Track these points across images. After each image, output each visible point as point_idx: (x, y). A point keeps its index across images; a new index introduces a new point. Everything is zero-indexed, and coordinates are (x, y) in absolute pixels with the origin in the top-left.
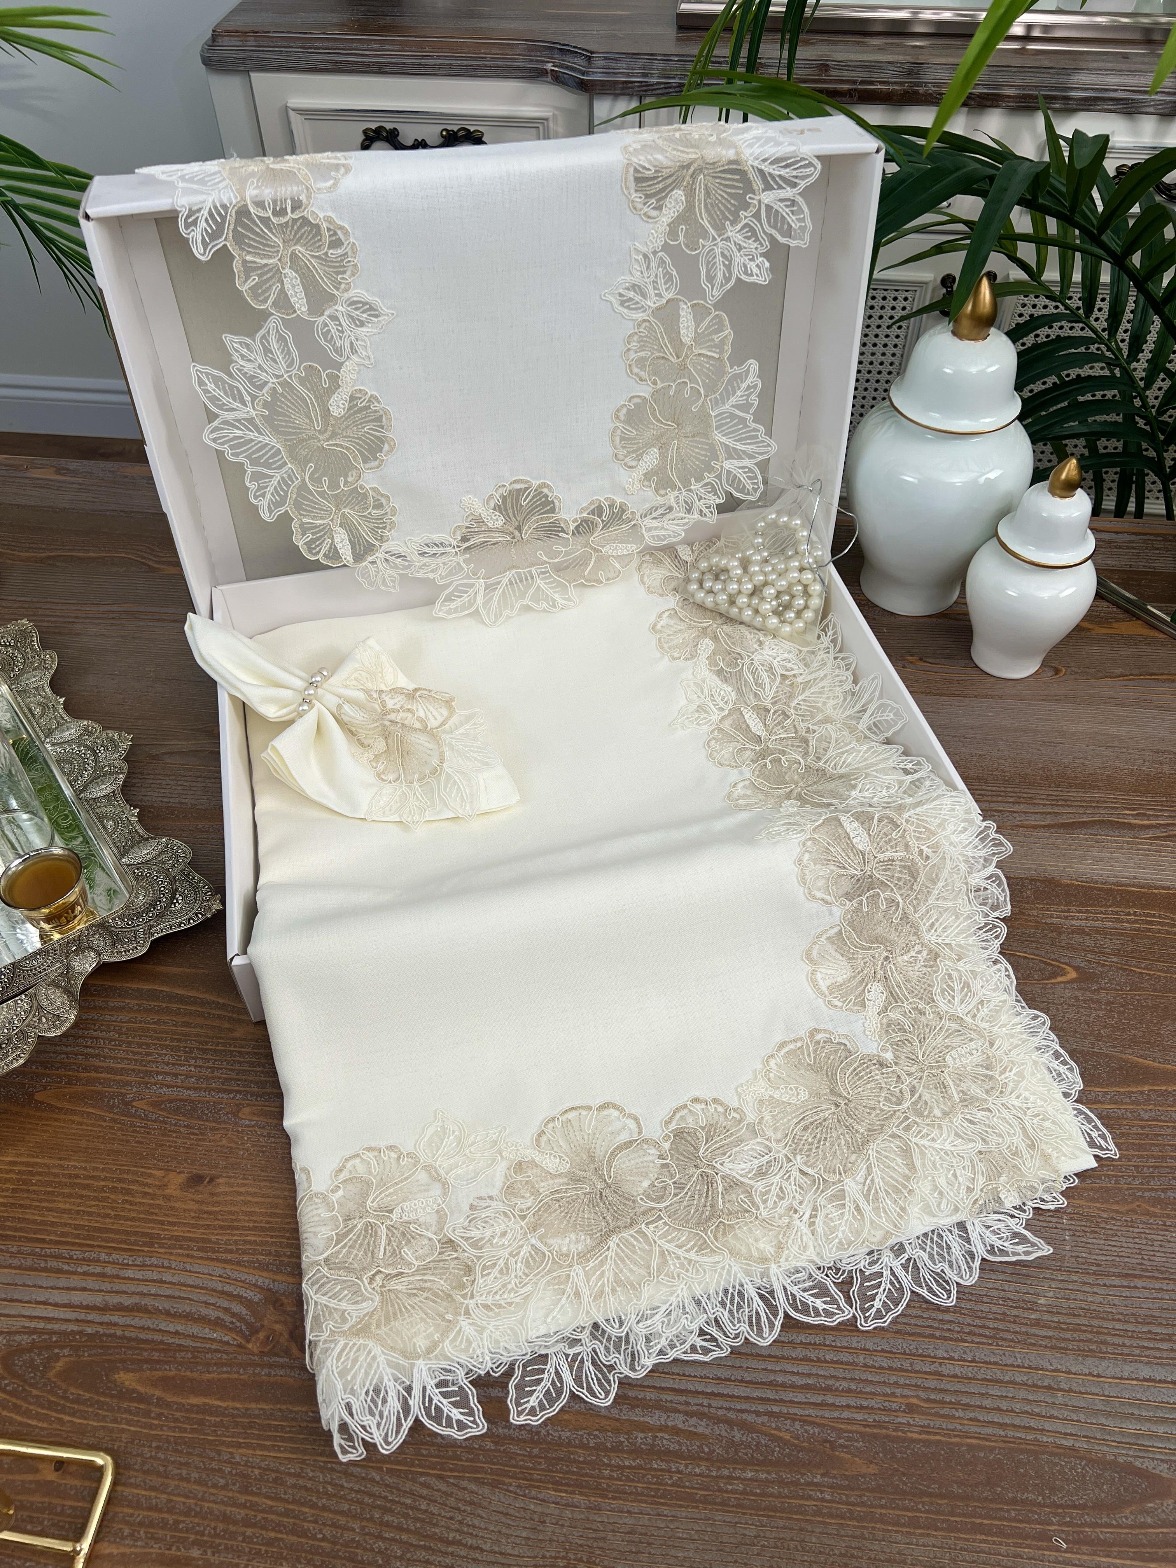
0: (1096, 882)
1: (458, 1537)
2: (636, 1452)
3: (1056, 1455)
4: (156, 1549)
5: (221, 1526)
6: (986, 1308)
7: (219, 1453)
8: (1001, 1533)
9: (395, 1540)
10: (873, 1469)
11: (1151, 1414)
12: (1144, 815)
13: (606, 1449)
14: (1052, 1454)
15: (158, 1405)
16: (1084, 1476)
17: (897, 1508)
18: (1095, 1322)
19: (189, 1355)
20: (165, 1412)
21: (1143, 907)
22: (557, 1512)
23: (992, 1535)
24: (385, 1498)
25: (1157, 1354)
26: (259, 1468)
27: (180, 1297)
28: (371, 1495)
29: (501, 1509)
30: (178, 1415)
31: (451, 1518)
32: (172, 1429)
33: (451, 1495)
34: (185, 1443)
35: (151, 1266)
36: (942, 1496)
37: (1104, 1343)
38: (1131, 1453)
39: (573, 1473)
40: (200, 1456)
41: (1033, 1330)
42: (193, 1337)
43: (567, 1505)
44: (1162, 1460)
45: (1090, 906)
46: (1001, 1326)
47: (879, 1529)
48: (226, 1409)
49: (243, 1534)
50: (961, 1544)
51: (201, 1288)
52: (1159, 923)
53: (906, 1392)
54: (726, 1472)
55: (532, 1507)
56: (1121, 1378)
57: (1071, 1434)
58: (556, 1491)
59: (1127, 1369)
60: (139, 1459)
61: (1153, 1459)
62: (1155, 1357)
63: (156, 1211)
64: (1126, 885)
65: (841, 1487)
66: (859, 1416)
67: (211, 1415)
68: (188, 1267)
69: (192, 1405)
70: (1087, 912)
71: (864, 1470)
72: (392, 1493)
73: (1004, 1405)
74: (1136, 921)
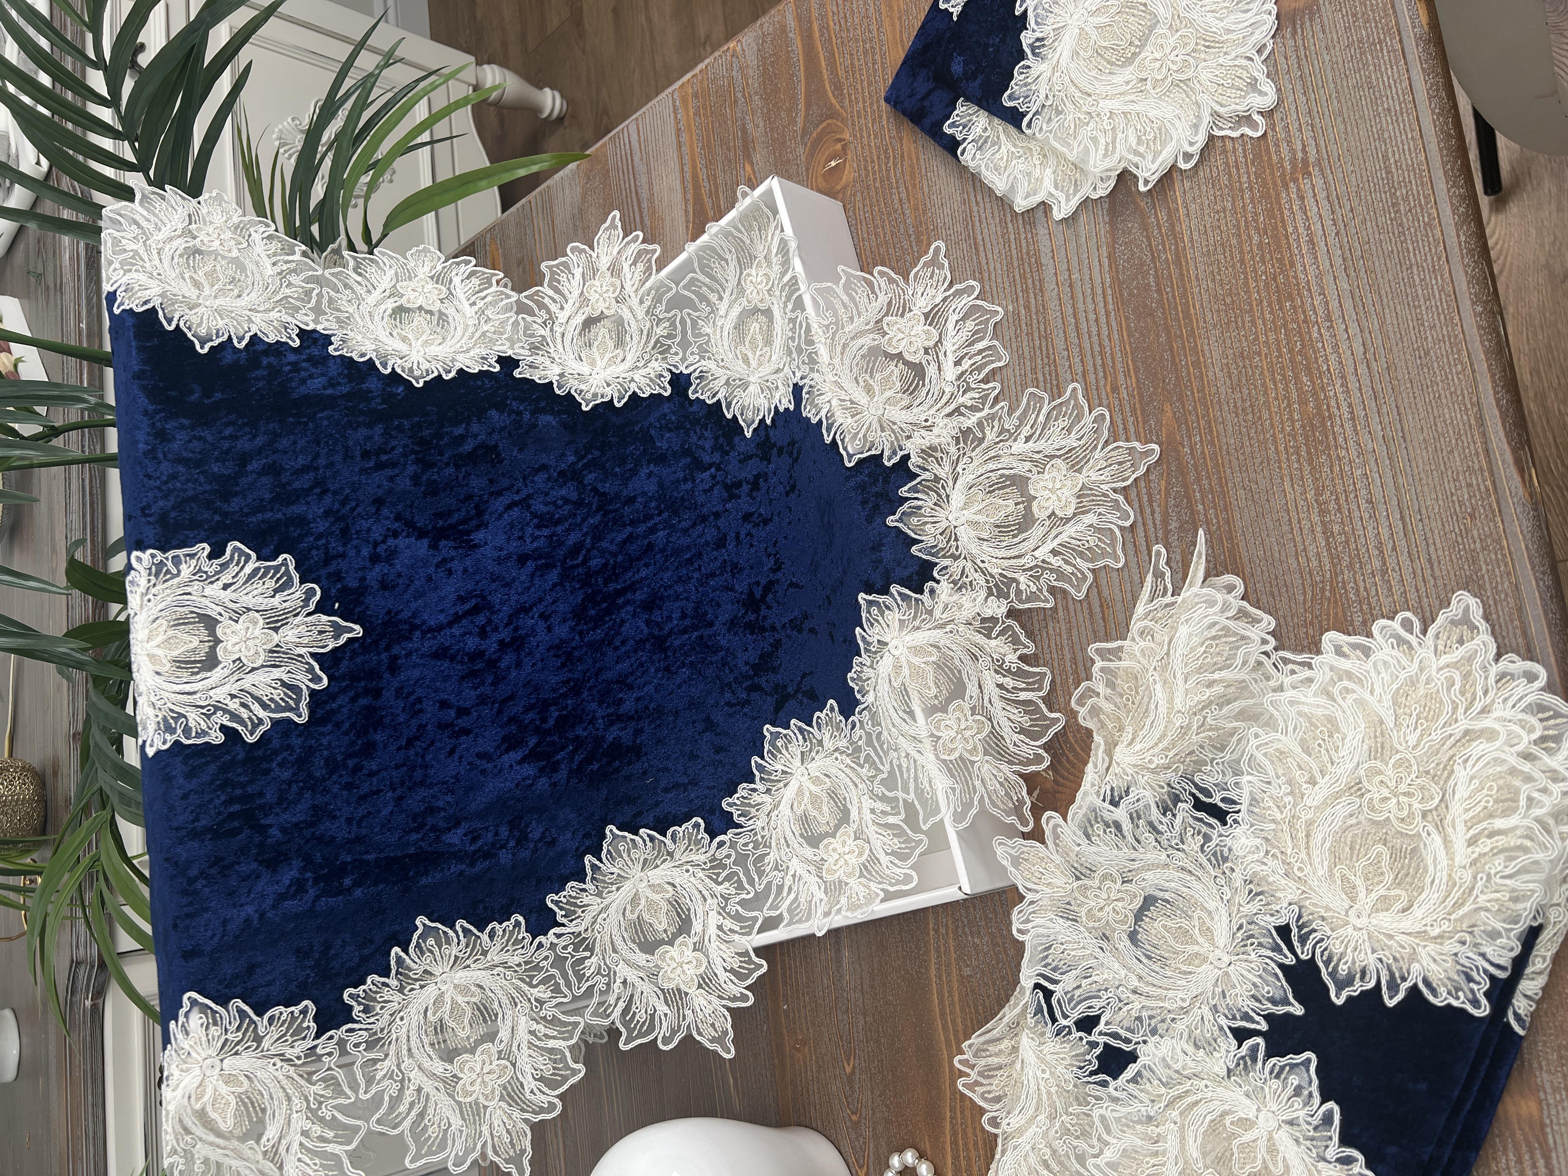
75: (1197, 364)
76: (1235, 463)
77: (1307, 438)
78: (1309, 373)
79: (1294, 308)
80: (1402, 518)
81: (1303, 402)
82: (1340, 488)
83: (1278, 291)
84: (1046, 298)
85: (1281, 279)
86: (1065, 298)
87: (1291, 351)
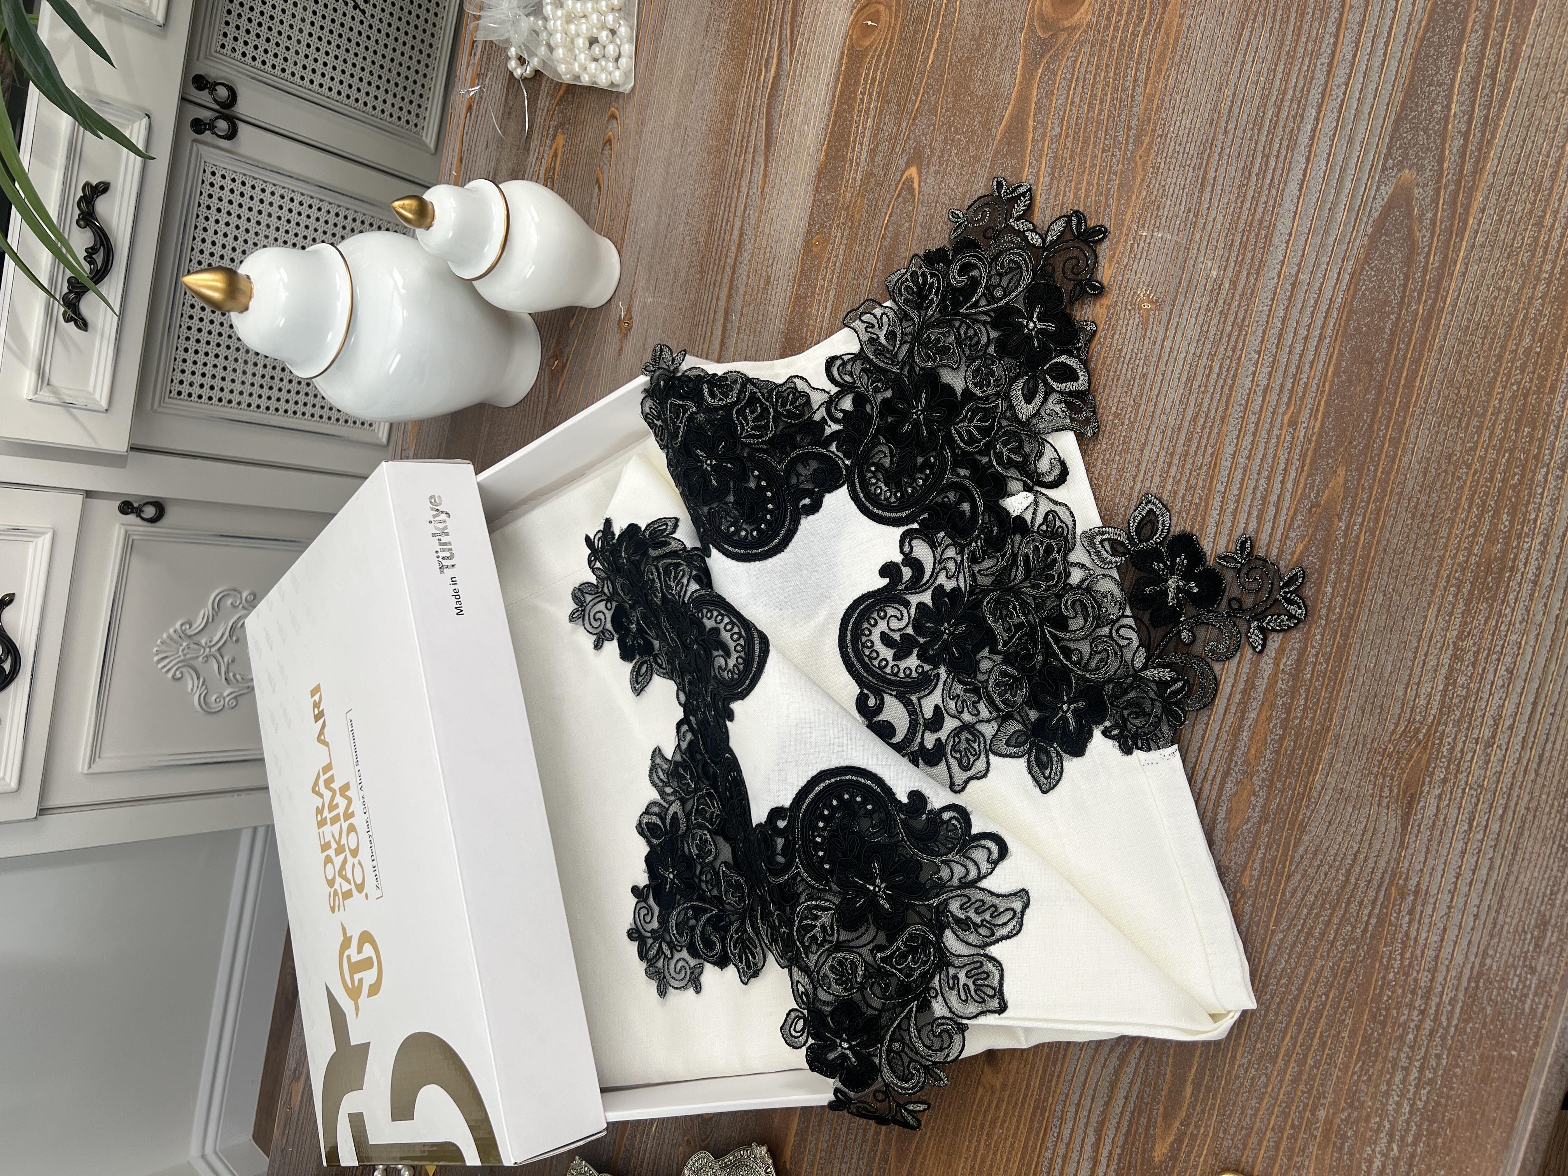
0: (827, 126)
1: (1343, 871)
2: (1293, 692)
3: (1355, 293)
4: (1313, 1149)
5: (1302, 1087)
6: (1213, 330)
7: (1237, 1077)
8: (1417, 361)
9: (1338, 929)
10: (1341, 472)
11: (1333, 191)
12: (767, 61)
13: (1287, 720)
14: (1354, 296)
15: (1187, 1126)
16: (1378, 270)
17: (1379, 456)
18: (1241, 226)
19: (1147, 1089)
20: (1195, 1119)
21: (857, 83)
22: (1335, 776)
23: (1417, 371)
24: (1299, 932)
25: (1279, 172)
26: (1256, 1042)
27: (1095, 1090)
28: (1294, 945)
29: (1325, 827)
30: (1198, 1109)
31: (1326, 875)
32: (1210, 1115)
33: (1306, 871)
34: (1224, 1107)
35: (1063, 1112)
36: (1375, 412)
37: (1261, 222)
38: (1365, 219)
39: (1303, 754)
40: (1237, 1095)
41: (1240, 289)
42: (1131, 1083)
43: (1330, 765)
44: (1377, 190)
45: (849, 137)
46: (1231, 318)
47: (1396, 478)
48: (1199, 1065)
49: (1311, 1068)
50: (1421, 402)
51: (1089, 1069)
52: (875, 71)
53: (1278, 424)
54: (1324, 611)
55: (1327, 798)
56: (1296, 213)
57: (1339, 273)
58: (1316, 774)
59: (1288, 205)
60: (1233, 1151)
61: (1374, 198)
62: (1282, 175)
63: (1014, 1099)
64: (834, 96)
65: (1353, 506)
66: (1293, 474)
67: (1203, 1078)
68: (1069, 1078)
69: (1192, 1093)
70: (854, 142)
71: (1341, 480)
72: (1295, 925)
73: (1303, 332)
74: (870, 94)
75: (1395, 443)
76: (1387, 563)
77: (1476, 577)
78: (1513, 514)
79: (1531, 436)
80: (1535, 704)
81: (1491, 539)
82: (1486, 644)
83: (1523, 411)
84: (1260, 284)
85: (1532, 399)
86: (1283, 296)
87: (1504, 480)
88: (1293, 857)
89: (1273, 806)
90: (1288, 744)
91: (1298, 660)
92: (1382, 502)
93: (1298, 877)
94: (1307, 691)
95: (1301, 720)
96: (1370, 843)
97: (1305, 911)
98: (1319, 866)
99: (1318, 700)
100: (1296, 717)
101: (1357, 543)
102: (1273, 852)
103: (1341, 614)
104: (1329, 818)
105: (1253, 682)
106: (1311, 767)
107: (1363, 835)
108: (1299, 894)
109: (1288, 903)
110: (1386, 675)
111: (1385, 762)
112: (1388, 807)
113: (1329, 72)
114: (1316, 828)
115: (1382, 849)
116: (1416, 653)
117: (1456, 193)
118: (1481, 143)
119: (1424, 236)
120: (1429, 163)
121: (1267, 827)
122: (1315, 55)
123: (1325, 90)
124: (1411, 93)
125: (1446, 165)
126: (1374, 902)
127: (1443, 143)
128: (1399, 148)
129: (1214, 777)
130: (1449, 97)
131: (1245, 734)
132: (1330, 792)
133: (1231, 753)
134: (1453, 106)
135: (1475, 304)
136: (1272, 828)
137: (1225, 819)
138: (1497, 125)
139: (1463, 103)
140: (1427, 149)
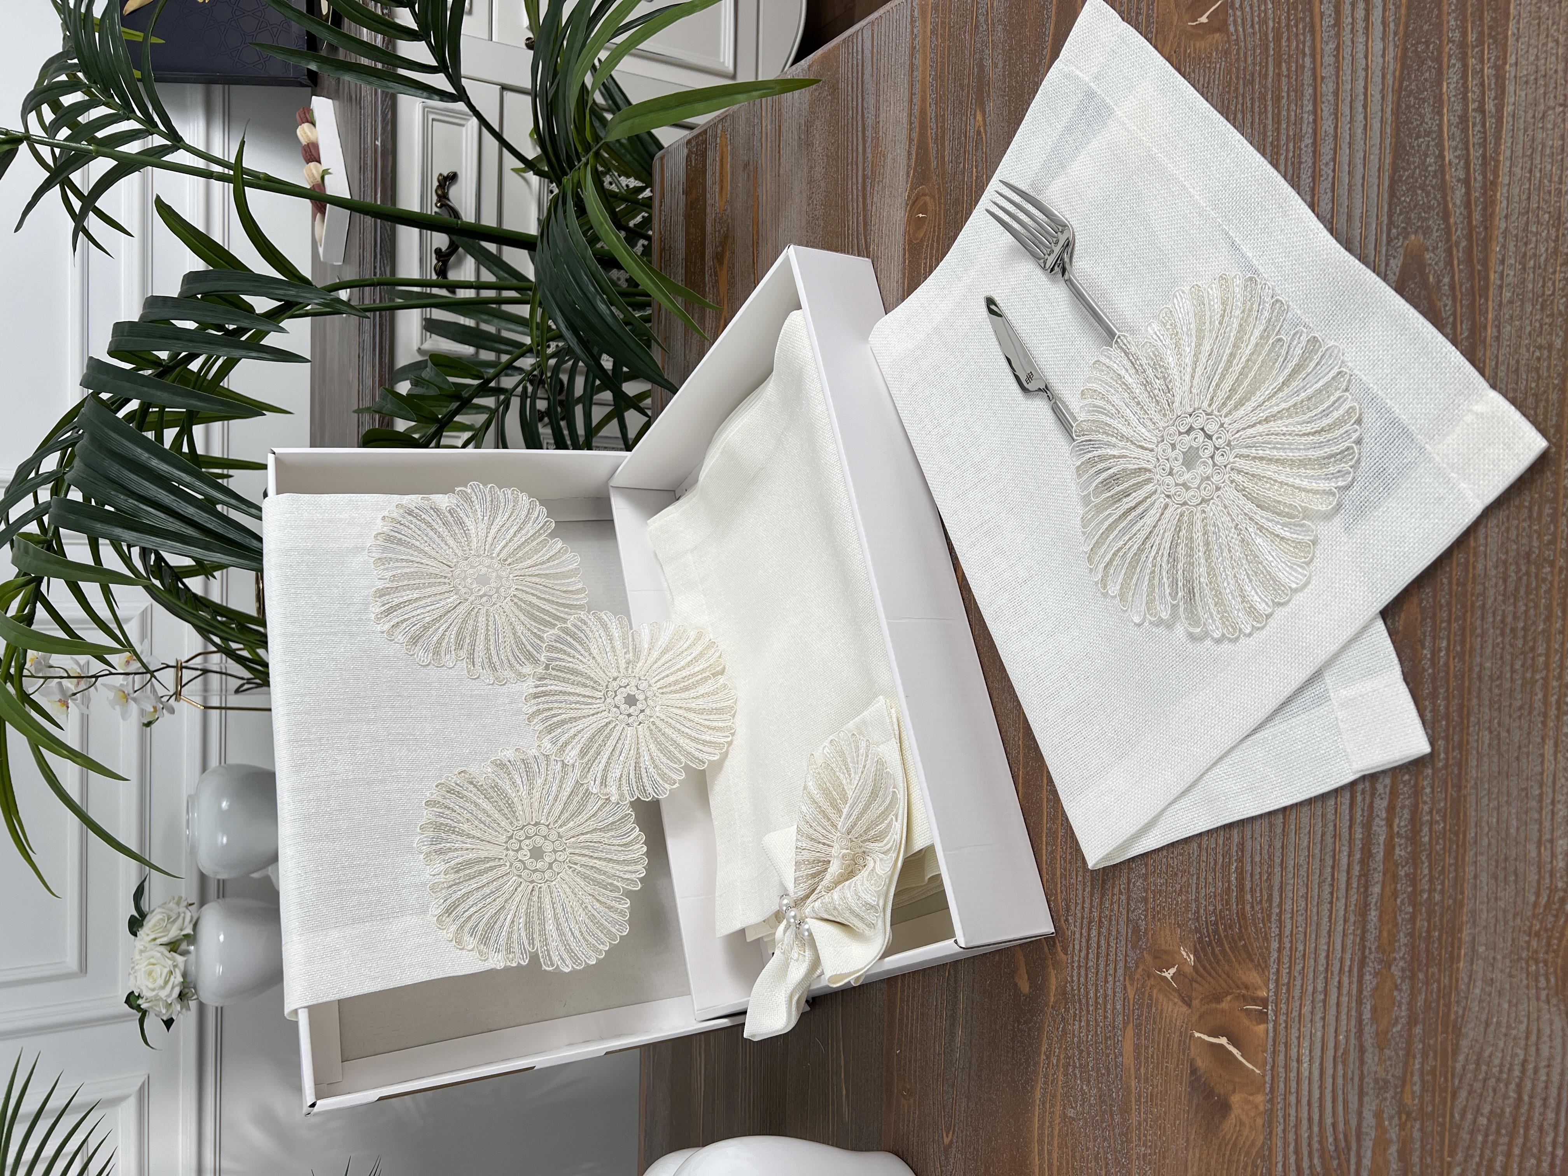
76: (1485, 694)
88: (1454, 1068)
89: (1420, 1002)
90: (1422, 924)
91: (1411, 819)
92: (1465, 620)
93: (1463, 1094)
94: (1429, 856)
95: (1430, 894)
96: (1538, 1050)
97: (1480, 1138)
98: (1485, 1080)
99: (1443, 867)
100: (1423, 891)
101: (1447, 673)
102: (1431, 1062)
103: (1447, 759)
104: (1484, 1017)
105: (1369, 850)
106: (1452, 953)
107: (1527, 1038)
108: (1469, 1116)
109: (1459, 1127)
110: (1513, 831)
111: (1534, 943)
112: (1548, 1002)
113: (1314, 152)
114: (1471, 1032)
115: (1551, 1058)
116: (1541, 801)
117: (1469, 250)
118: (1484, 186)
119: (1445, 305)
120: (1435, 223)
121: (1418, 1030)
122: (1298, 138)
123: (1314, 171)
124: (1399, 151)
125: (1452, 220)
126: (1556, 1126)
127: (1444, 197)
128: (1400, 215)
129: (1350, 967)
130: (1440, 145)
131: (1373, 913)
132: (1479, 983)
133: (1363, 938)
134: (1446, 153)
135: (1517, 369)
136: (1424, 1030)
137: (1372, 1019)
138: (1497, 162)
139: (1456, 149)
140: (1429, 208)
